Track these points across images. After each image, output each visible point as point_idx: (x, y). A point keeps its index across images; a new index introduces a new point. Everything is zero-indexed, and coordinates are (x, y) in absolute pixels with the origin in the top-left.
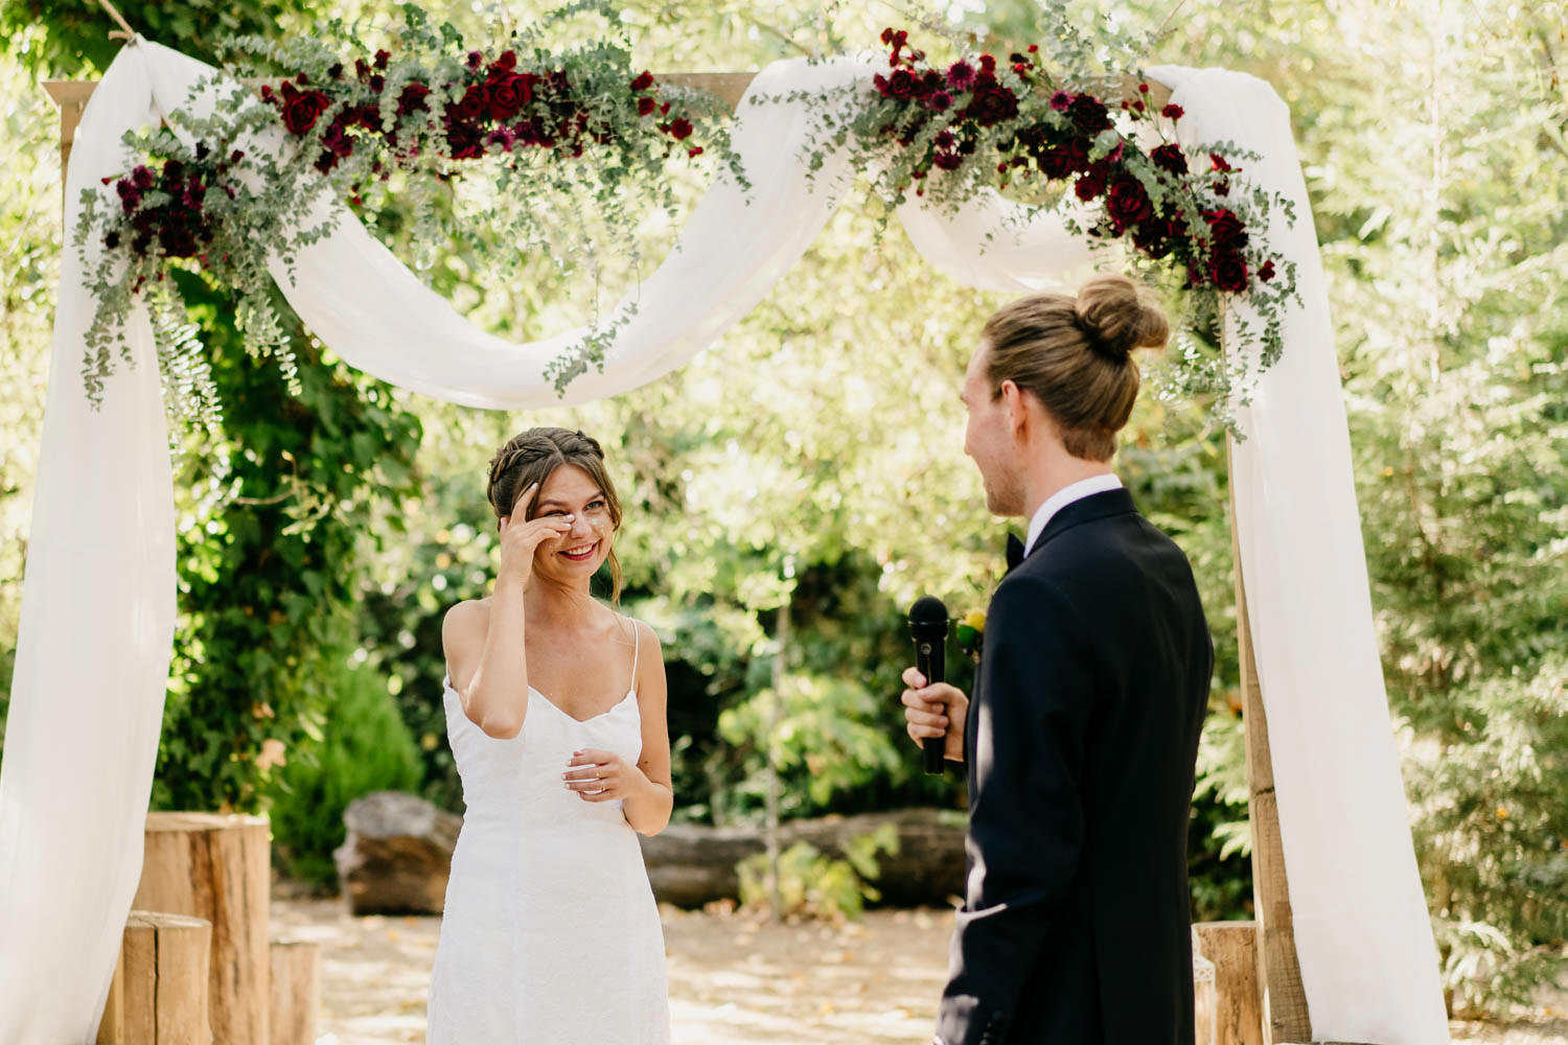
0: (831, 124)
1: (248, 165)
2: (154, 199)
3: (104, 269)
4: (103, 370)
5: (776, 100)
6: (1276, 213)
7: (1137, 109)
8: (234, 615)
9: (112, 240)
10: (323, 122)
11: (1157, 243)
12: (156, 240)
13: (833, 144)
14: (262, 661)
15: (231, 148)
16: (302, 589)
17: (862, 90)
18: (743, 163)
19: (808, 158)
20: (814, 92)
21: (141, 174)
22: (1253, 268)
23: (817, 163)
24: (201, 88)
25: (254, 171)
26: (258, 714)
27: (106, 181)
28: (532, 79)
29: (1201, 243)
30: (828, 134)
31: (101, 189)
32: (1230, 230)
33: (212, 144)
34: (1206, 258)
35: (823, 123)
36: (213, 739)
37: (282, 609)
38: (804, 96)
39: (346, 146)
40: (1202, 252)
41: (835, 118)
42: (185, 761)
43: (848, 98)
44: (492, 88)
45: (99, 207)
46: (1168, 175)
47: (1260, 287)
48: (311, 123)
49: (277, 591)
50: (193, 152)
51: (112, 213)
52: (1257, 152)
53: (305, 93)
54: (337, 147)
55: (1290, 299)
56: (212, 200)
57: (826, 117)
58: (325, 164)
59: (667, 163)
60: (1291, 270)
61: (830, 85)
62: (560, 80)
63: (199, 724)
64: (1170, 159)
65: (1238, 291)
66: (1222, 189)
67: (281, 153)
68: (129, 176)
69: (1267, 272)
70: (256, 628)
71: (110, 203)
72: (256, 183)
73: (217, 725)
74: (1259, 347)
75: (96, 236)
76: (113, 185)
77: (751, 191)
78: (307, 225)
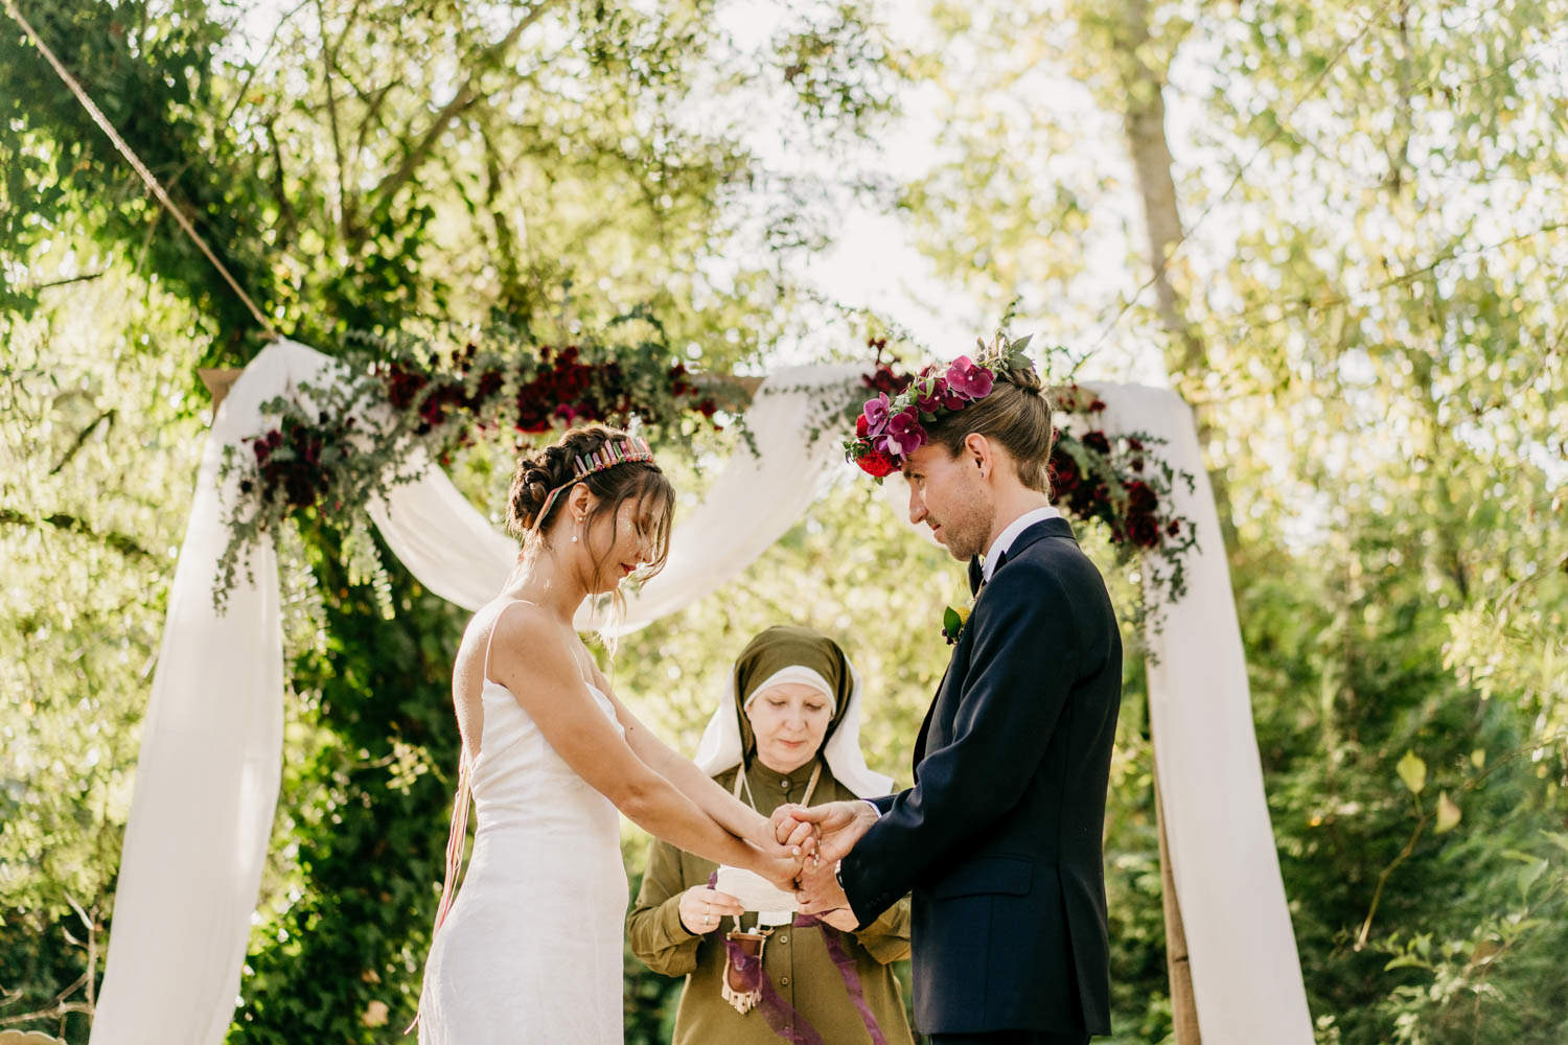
0: (826, 408)
1: (360, 432)
2: (282, 454)
3: (238, 510)
4: (229, 585)
5: (785, 391)
6: (1179, 485)
7: (1069, 407)
8: (351, 893)
9: (246, 487)
10: (420, 397)
11: (1086, 506)
12: (281, 486)
13: (828, 423)
14: (372, 933)
15: (346, 417)
16: (408, 875)
17: (852, 387)
18: (757, 439)
19: (808, 434)
20: (814, 384)
21: (273, 436)
22: (1162, 528)
23: (815, 437)
24: (325, 370)
25: (365, 437)
26: (366, 978)
27: (244, 441)
28: (589, 369)
29: (1120, 504)
30: (824, 416)
31: (240, 447)
32: (1144, 497)
33: (332, 411)
34: (1124, 516)
35: (820, 407)
36: (327, 998)
37: (391, 891)
38: (807, 389)
39: (440, 418)
40: (1121, 512)
41: (830, 404)
42: (302, 1015)
43: (842, 390)
44: (559, 375)
45: (236, 460)
46: (1094, 452)
47: (1171, 542)
48: (411, 395)
49: (387, 876)
50: (316, 420)
51: (247, 467)
52: (1165, 438)
53: (409, 375)
54: (432, 416)
55: (1192, 549)
56: (327, 455)
57: (824, 403)
58: (423, 431)
59: (697, 438)
60: (1193, 528)
61: (827, 381)
62: (614, 369)
63: (314, 985)
64: (1097, 442)
65: (1152, 545)
66: (1138, 466)
67: (388, 422)
68: (263, 438)
69: (1173, 529)
70: (369, 905)
71: (246, 458)
72: (365, 446)
73: (331, 987)
74: (1167, 586)
75: (234, 479)
76: (250, 445)
77: (761, 460)
78: (403, 472)
